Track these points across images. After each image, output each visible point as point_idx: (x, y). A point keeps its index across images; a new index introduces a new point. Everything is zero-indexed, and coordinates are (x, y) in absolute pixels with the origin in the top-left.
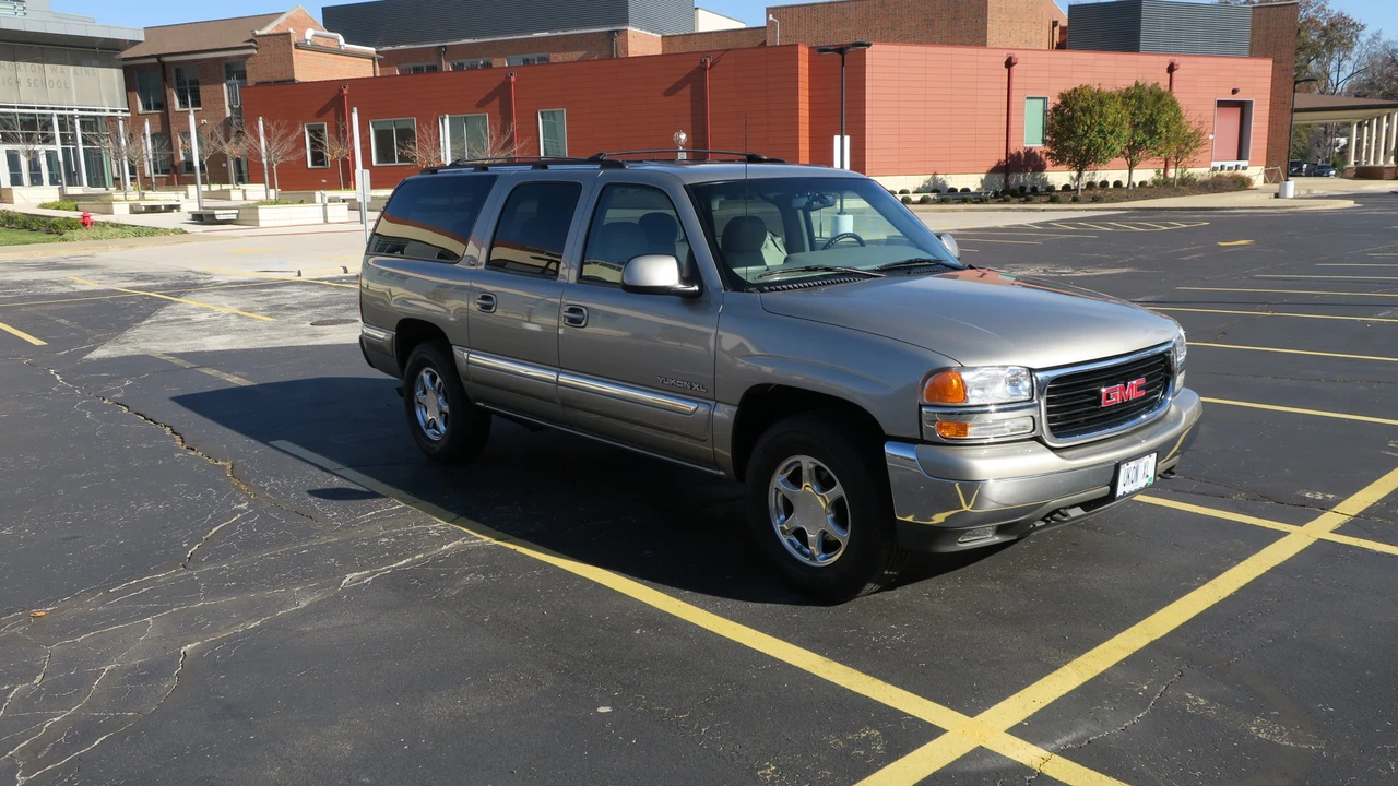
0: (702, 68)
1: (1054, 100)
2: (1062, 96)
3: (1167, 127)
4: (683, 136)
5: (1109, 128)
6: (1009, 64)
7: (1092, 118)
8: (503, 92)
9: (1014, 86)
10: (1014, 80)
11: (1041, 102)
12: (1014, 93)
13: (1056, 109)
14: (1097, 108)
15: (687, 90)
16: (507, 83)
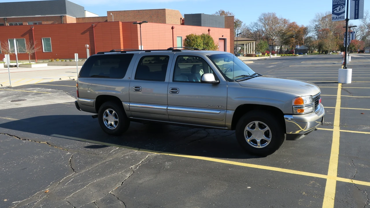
0: (92, 27)
1: (184, 38)
2: (187, 36)
3: (211, 44)
4: (88, 46)
5: (199, 44)
6: (172, 28)
7: (195, 42)
8: (30, 32)
9: (174, 34)
10: (174, 32)
11: (181, 38)
12: (174, 35)
13: (186, 40)
14: (196, 40)
15: (88, 33)
16: (31, 30)
